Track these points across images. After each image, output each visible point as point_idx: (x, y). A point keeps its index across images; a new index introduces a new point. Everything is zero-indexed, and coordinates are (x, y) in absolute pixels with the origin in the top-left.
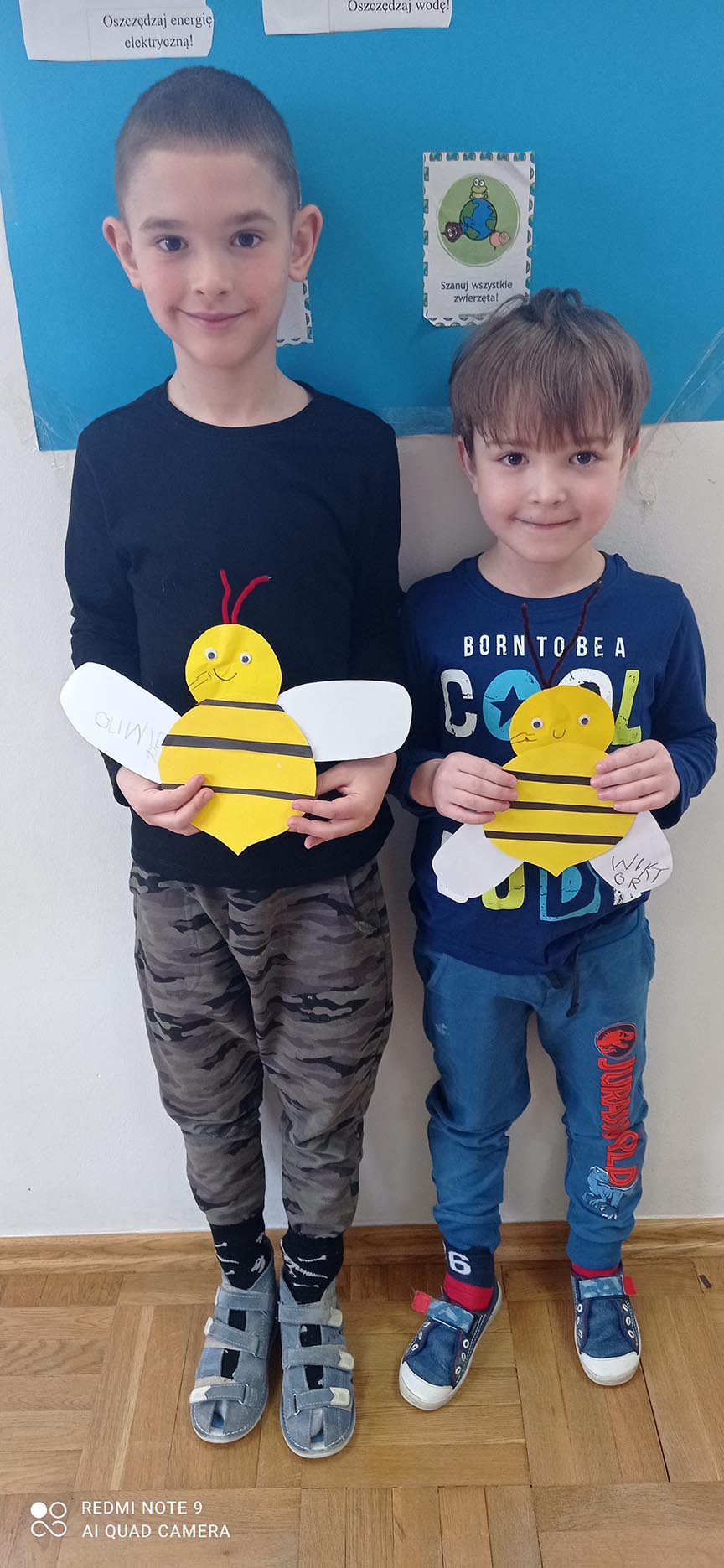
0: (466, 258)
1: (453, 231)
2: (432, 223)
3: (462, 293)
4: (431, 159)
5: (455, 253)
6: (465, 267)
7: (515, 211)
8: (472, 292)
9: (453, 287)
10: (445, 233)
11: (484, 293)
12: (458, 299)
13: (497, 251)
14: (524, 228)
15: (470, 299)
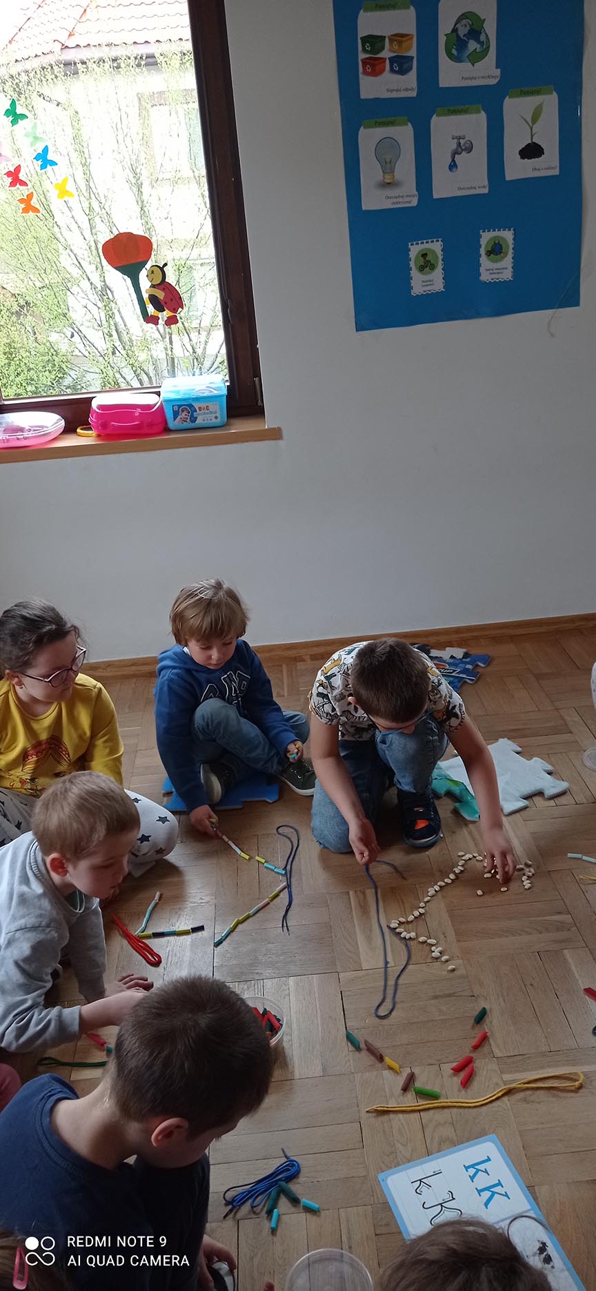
0: (492, 261)
1: (489, 253)
2: (482, 251)
3: (491, 272)
4: (482, 232)
5: (489, 259)
6: (492, 264)
7: (508, 246)
8: (495, 271)
9: (489, 270)
10: (486, 254)
11: (498, 271)
12: (491, 273)
13: (503, 258)
14: (511, 251)
15: (494, 273)
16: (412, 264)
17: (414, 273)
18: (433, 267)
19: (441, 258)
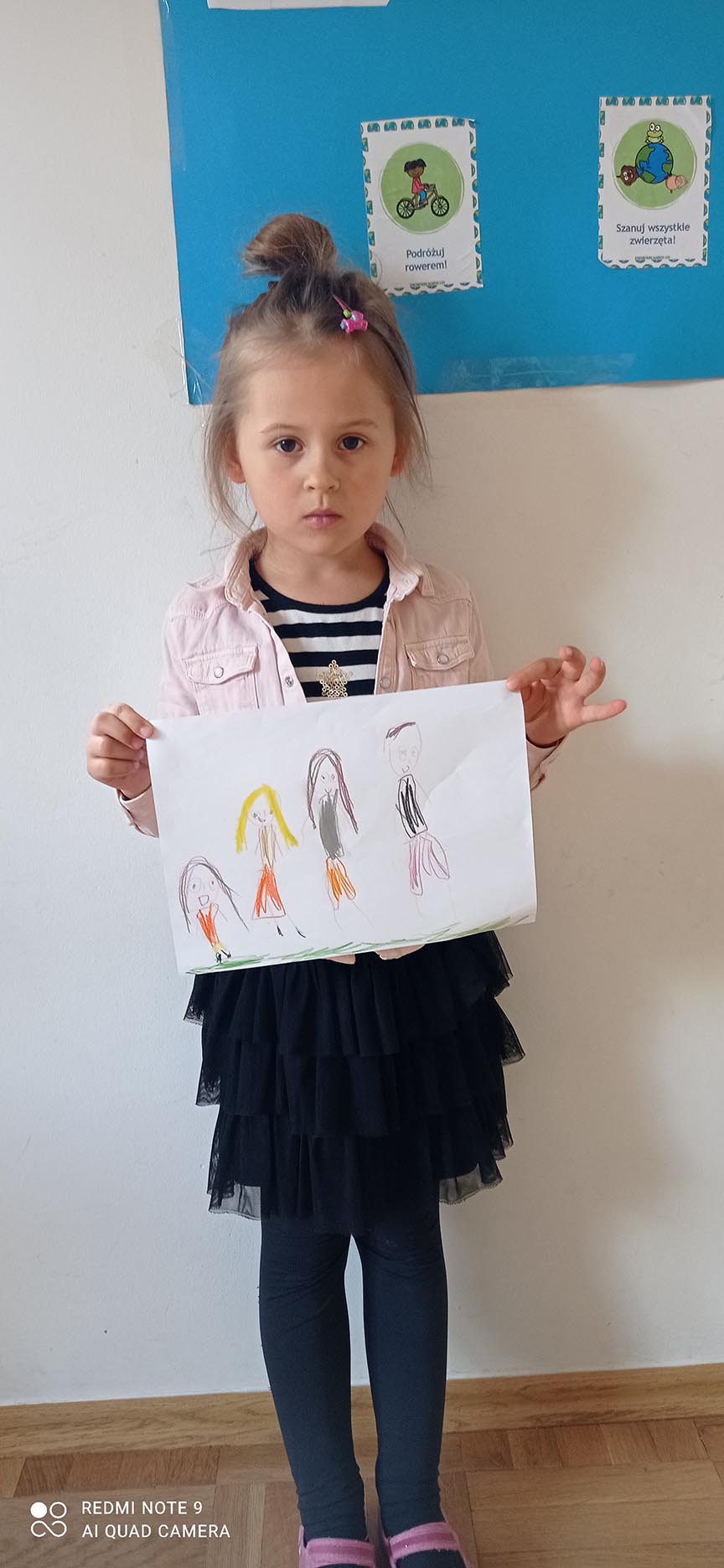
0: (641, 201)
2: (608, 167)
3: (635, 235)
4: (608, 103)
5: (629, 195)
6: (641, 210)
7: (689, 156)
8: (648, 234)
9: (629, 229)
11: (659, 235)
12: (635, 241)
14: (700, 171)
15: (646, 241)
16: (374, 192)
17: (381, 220)
18: (443, 209)
19: (469, 179)
